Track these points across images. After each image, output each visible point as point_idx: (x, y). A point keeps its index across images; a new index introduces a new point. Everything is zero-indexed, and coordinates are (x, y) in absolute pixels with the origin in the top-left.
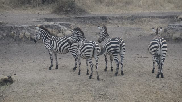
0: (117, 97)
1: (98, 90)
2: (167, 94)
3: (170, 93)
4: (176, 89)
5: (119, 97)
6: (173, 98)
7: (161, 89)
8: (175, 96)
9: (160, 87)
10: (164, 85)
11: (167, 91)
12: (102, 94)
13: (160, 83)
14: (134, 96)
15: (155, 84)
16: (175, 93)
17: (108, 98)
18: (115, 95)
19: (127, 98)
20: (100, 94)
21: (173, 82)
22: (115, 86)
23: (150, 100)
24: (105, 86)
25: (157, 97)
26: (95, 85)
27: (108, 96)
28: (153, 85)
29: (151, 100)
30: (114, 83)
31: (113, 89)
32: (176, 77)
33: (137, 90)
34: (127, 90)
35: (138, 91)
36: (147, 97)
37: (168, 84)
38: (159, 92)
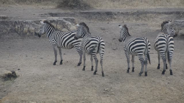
0: (122, 93)
1: (103, 86)
2: (172, 91)
3: (175, 89)
4: (182, 86)
5: (124, 93)
6: (178, 95)
7: (166, 85)
8: (181, 92)
9: (165, 84)
10: (169, 82)
11: (172, 88)
12: (107, 90)
13: (165, 79)
14: (139, 92)
15: (160, 81)
16: (180, 90)
17: (113, 94)
18: (120, 91)
19: (131, 94)
20: (104, 90)
21: (179, 78)
22: (119, 83)
23: (155, 97)
24: (109, 83)
25: (162, 94)
26: (100, 81)
27: (113, 93)
28: (158, 81)
29: (157, 97)
30: (118, 79)
31: (117, 85)
32: (182, 74)
33: (142, 86)
34: (132, 87)
35: (143, 88)
36: (152, 93)
37: (173, 81)
38: (165, 89)
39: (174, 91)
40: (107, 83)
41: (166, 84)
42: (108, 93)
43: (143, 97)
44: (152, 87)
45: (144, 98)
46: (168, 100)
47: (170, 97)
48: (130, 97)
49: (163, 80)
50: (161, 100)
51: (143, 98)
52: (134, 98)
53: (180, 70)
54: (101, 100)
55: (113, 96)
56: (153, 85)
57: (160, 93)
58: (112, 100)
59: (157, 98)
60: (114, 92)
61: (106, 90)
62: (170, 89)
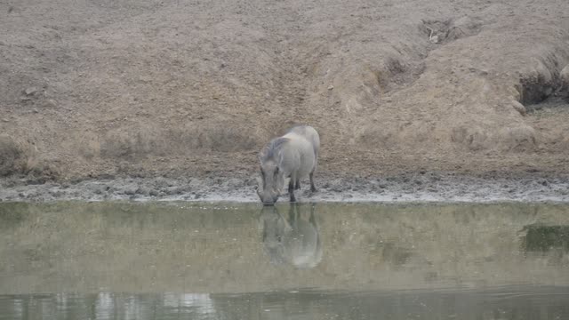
39: (237, 90)
40: (33, 71)
41: (215, 68)
42: (37, 102)
43: (144, 111)
44: (173, 79)
45: (148, 115)
46: (222, 118)
47: (228, 109)
48: (104, 112)
49: (205, 56)
50: (202, 118)
51: (144, 115)
52: (118, 115)
53: (257, 24)
54: (16, 124)
55: (53, 111)
56: (175, 73)
57: (197, 98)
58: (51, 124)
59: (187, 113)
60: (54, 98)
61: (28, 93)
62: (227, 84)
